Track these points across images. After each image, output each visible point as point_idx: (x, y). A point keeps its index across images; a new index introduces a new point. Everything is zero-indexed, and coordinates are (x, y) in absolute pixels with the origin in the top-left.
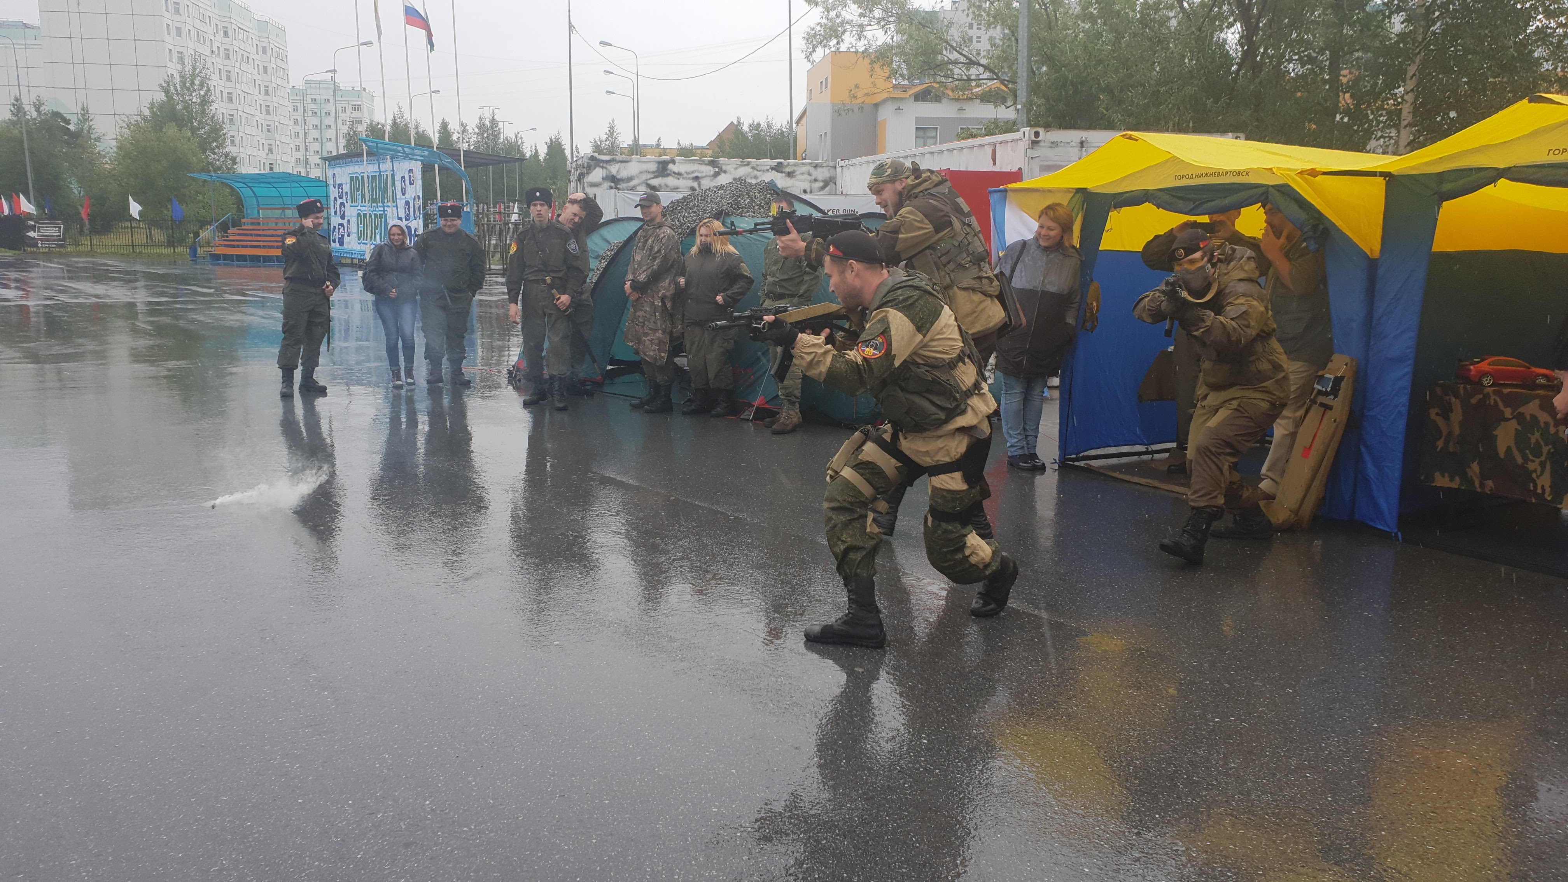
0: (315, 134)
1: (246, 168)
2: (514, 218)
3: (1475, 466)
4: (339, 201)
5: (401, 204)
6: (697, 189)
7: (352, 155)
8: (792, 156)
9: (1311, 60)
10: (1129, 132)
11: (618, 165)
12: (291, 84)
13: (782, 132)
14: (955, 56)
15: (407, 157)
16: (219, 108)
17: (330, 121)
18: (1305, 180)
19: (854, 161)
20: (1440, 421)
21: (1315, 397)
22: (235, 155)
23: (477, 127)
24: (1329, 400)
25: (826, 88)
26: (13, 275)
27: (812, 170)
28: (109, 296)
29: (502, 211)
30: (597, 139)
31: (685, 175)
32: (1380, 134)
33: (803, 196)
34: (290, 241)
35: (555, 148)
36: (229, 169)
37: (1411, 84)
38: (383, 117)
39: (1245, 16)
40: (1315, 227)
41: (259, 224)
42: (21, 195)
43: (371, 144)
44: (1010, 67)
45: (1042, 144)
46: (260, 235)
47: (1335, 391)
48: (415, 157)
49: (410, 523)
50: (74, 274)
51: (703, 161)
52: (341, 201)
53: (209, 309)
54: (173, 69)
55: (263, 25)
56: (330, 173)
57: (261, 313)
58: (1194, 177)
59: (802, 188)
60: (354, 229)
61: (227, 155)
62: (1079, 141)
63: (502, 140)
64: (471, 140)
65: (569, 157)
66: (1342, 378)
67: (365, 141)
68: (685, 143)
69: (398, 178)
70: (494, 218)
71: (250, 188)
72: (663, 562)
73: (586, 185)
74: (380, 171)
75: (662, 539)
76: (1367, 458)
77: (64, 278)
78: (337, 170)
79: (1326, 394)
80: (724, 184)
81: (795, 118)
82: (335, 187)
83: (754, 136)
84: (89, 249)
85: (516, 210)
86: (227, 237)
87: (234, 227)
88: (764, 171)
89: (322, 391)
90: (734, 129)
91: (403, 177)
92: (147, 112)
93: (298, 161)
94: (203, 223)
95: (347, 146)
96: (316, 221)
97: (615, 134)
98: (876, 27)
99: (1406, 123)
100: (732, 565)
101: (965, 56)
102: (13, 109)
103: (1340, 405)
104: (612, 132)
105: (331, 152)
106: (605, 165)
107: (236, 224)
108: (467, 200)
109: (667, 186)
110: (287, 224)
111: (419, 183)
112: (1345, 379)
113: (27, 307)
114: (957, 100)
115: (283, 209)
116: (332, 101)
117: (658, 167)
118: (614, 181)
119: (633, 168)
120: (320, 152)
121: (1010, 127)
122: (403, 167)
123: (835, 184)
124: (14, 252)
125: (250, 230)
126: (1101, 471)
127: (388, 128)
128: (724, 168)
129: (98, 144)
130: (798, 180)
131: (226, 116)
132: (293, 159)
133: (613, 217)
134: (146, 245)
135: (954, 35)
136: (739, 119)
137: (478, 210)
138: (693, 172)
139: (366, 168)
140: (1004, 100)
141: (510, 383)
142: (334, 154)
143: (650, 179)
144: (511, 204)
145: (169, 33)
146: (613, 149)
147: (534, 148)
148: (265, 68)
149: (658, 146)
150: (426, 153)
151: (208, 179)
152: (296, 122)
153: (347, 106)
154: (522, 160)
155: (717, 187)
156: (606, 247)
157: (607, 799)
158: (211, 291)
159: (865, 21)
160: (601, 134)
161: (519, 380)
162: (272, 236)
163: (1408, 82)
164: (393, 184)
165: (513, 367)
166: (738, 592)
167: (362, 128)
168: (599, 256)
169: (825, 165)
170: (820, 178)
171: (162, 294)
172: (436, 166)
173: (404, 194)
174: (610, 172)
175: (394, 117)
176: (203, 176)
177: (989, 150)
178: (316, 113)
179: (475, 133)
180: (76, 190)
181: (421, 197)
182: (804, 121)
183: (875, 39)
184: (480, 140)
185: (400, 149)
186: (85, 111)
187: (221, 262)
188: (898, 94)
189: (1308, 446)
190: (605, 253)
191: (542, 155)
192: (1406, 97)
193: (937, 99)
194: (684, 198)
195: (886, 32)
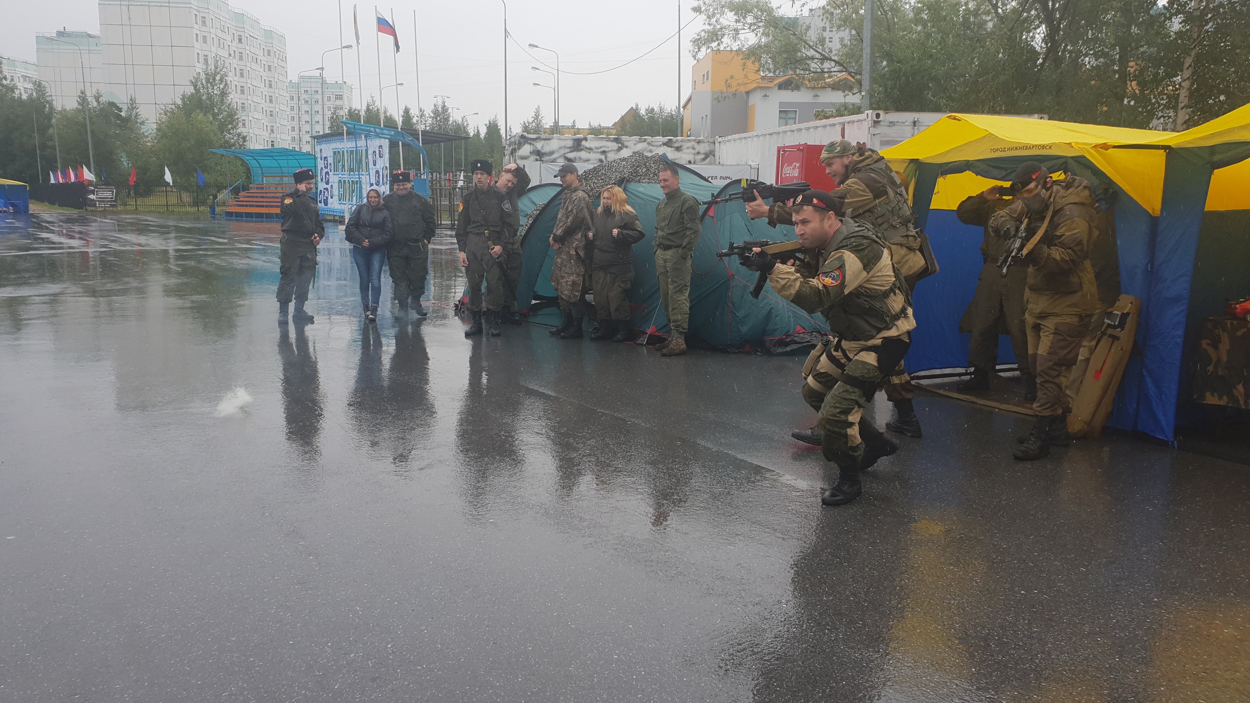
0: (306, 118)
1: (254, 145)
2: (460, 184)
3: (1240, 388)
4: (325, 170)
5: (373, 172)
6: (605, 161)
7: (335, 134)
8: (679, 134)
9: (1105, 55)
10: (954, 114)
11: (542, 142)
12: (289, 78)
13: (672, 115)
14: (811, 53)
15: (378, 136)
16: (234, 98)
17: (318, 108)
18: (1098, 152)
19: (730, 137)
20: (1210, 350)
21: (1106, 329)
22: (245, 134)
23: (432, 112)
24: (1117, 332)
25: (707, 79)
26: (77, 228)
27: (696, 145)
28: (148, 245)
29: (451, 178)
30: (526, 121)
31: (595, 150)
32: (1160, 114)
33: (688, 166)
34: (288, 201)
35: (493, 128)
36: (240, 146)
37: (1187, 73)
38: (359, 104)
39: (1049, 19)
40: (1106, 190)
41: (262, 188)
42: (84, 167)
43: (350, 126)
44: (857, 62)
45: (882, 123)
46: (263, 197)
47: (1122, 325)
48: (384, 136)
49: (377, 424)
50: (122, 227)
51: (609, 138)
52: (326, 170)
53: (224, 255)
54: (200, 67)
55: (269, 34)
56: (318, 148)
57: (264, 258)
58: (1006, 149)
59: (688, 159)
60: (336, 192)
61: (239, 135)
62: (912, 120)
63: (451, 122)
64: (427, 122)
65: (504, 136)
66: (1128, 314)
67: (345, 123)
68: (595, 124)
69: (370, 152)
70: (445, 184)
71: (256, 160)
72: (575, 457)
73: (517, 158)
74: (356, 147)
75: (574, 439)
76: (1148, 380)
77: (115, 231)
78: (324, 146)
79: (1115, 327)
80: (626, 157)
81: (682, 104)
82: (321, 160)
83: (650, 118)
84: (135, 208)
85: (462, 178)
86: (239, 198)
87: (243, 191)
88: (657, 146)
89: (311, 320)
90: (634, 113)
91: (374, 152)
92: (179, 102)
93: (293, 139)
94: (220, 188)
95: (330, 128)
96: (308, 186)
97: (540, 117)
98: (748, 31)
99: (1183, 105)
100: (629, 461)
101: (819, 53)
102: (79, 100)
103: (1126, 336)
104: (537, 116)
105: (319, 132)
106: (532, 142)
107: (245, 188)
108: (424, 170)
109: (580, 158)
110: (284, 189)
111: (387, 156)
112: (1131, 315)
113: (87, 252)
114: (813, 88)
115: (282, 177)
116: (320, 92)
117: (574, 143)
118: (539, 155)
119: (554, 144)
120: (310, 132)
121: (857, 110)
122: (374, 144)
123: (714, 156)
124: (78, 210)
125: (256, 193)
126: (930, 389)
127: (363, 113)
128: (626, 144)
129: (142, 127)
130: (684, 153)
131: (239, 104)
132: (290, 138)
133: (538, 184)
134: (178, 205)
135: (812, 36)
136: (637, 105)
137: (432, 178)
138: (601, 147)
139: (346, 145)
140: (851, 89)
141: (456, 315)
142: (321, 133)
143: (567, 153)
144: (458, 173)
145: (197, 41)
146: (538, 129)
147: (476, 128)
148: (269, 66)
149: (573, 126)
150: (393, 133)
151: (225, 153)
152: (292, 109)
153: (331, 96)
154: (467, 138)
155: (620, 159)
156: (533, 207)
157: (530, 646)
158: (226, 241)
159: (740, 25)
160: (529, 117)
161: (463, 312)
162: (273, 197)
163: (1185, 71)
164: (367, 157)
165: (459, 301)
166: (634, 483)
167: (344, 113)
168: (527, 215)
169: (706, 141)
170: (702, 151)
171: (188, 243)
172: (400, 143)
173: (375, 165)
174: (536, 148)
175: (368, 104)
176: (221, 151)
177: (839, 129)
178: (307, 101)
179: (431, 117)
180: (125, 163)
181: (388, 167)
182: (689, 106)
183: (747, 40)
184: (435, 122)
185: (372, 129)
186: (133, 101)
187: (234, 218)
188: (765, 84)
189: (1099, 369)
190: (532, 212)
191: (482, 135)
192: (1183, 84)
193: (797, 88)
194: (594, 168)
195: (757, 34)
